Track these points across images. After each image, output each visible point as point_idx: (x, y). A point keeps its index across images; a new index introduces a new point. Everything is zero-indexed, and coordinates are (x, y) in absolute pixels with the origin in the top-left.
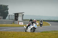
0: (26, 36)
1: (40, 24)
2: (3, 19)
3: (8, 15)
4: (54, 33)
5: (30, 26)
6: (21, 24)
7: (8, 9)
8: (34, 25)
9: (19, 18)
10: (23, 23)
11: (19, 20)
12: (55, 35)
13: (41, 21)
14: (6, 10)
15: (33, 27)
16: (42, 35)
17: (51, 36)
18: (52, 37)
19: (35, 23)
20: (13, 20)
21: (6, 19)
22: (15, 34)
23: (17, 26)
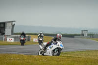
4: (65, 55)
5: (51, 46)
8: (59, 43)
9: (6, 30)
10: (13, 39)
11: (6, 34)
12: (67, 60)
15: (57, 48)
16: (46, 59)
17: (60, 61)
18: (62, 62)
19: (59, 40)
23: (3, 45)
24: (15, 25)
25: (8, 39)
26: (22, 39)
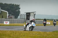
1: (54, 23)
2: (15, 18)
3: (20, 14)
5: (29, 25)
7: (20, 8)
13: (55, 21)
14: (18, 9)
16: (54, 34)
20: (25, 19)
21: (18, 18)
22: (27, 33)
26: (44, 22)
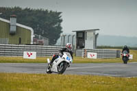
0: (104, 85)
2: (49, 44)
3: (61, 34)
6: (92, 56)
8: (65, 55)
11: (86, 47)
24: (99, 36)
25: (89, 54)
26: (125, 55)
